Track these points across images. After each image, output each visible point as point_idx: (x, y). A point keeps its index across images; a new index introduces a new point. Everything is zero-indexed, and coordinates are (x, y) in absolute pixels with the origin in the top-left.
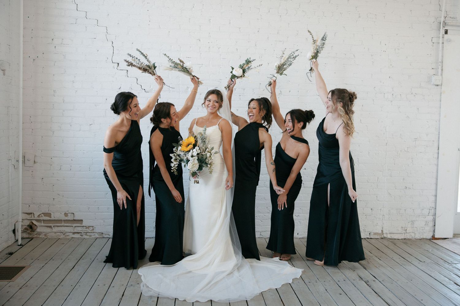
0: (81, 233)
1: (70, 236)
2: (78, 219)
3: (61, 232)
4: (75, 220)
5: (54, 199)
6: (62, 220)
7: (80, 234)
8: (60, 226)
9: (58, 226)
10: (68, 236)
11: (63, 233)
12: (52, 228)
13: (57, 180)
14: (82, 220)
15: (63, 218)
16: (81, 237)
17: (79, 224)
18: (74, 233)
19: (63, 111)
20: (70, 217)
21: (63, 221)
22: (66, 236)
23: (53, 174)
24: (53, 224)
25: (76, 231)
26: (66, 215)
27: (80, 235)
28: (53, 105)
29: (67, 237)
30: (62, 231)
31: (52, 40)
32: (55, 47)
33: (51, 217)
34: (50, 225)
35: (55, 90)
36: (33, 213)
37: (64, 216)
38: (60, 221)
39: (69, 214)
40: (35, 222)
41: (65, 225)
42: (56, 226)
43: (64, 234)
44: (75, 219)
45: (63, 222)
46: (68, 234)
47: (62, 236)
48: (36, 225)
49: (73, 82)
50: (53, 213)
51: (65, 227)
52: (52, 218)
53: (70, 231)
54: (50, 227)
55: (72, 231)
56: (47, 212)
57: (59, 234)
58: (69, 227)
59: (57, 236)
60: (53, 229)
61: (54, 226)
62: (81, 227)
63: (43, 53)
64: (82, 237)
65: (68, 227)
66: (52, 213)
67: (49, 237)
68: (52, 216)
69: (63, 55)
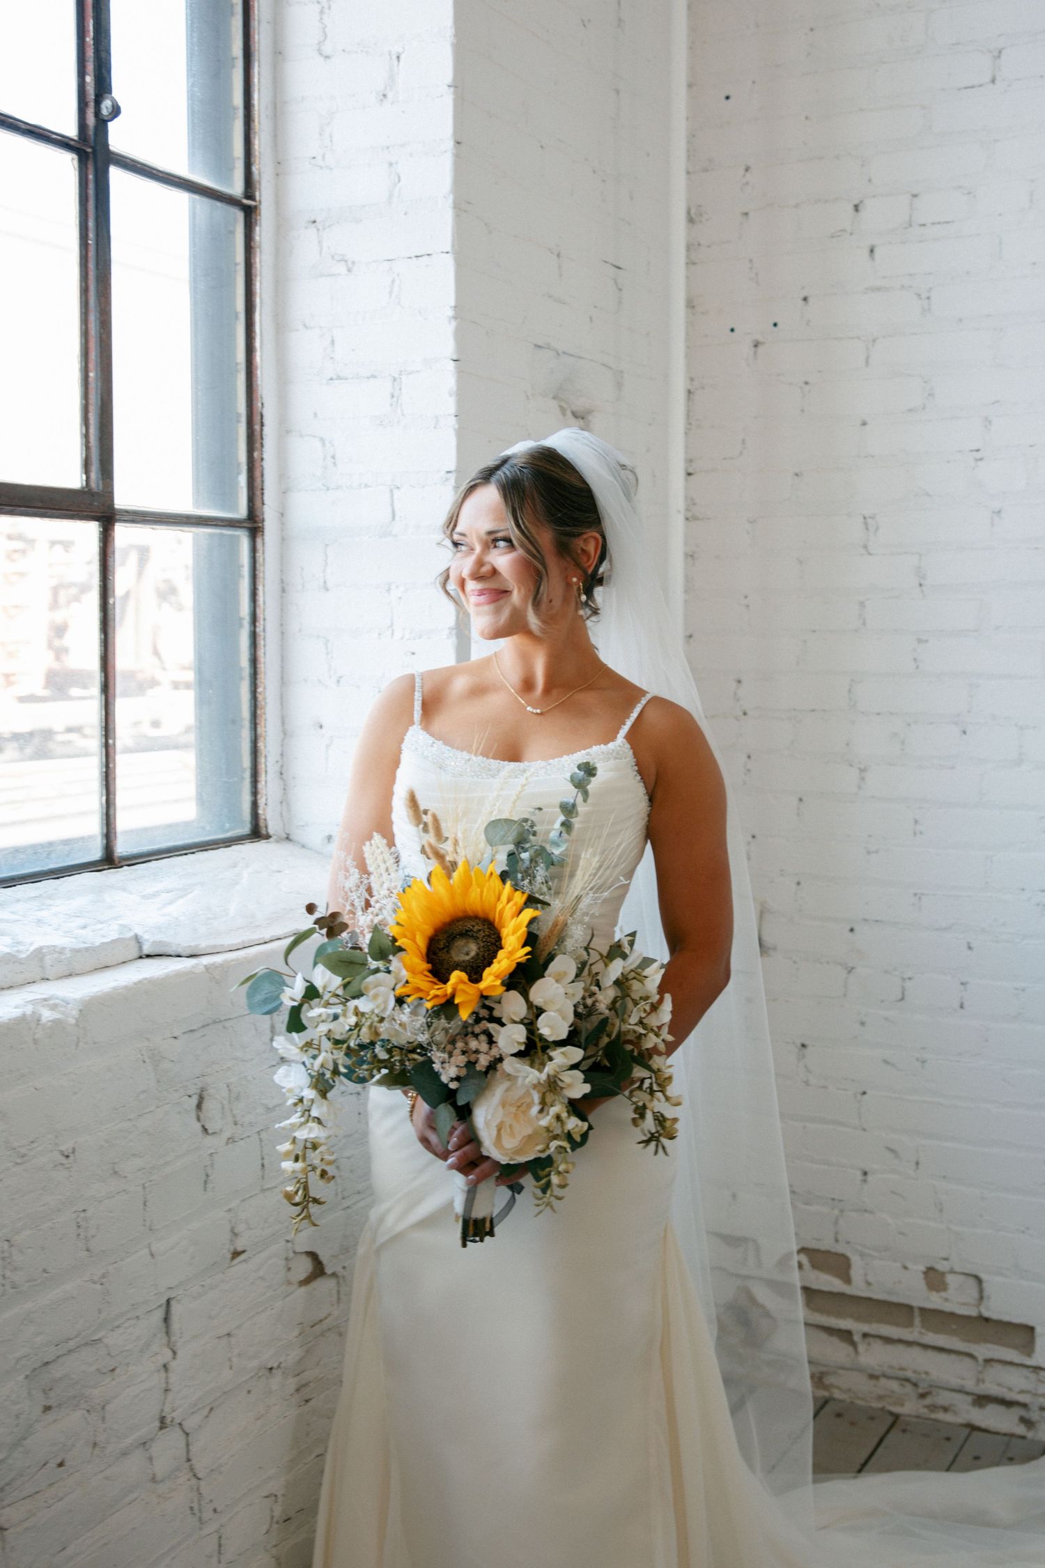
0: (1024, 1406)
1: (955, 1413)
2: (1006, 1318)
3: (907, 1380)
4: (987, 1320)
5: (865, 1174)
6: (909, 1308)
7: (1017, 1412)
8: (900, 1341)
9: (888, 1340)
10: (946, 1409)
11: (915, 1385)
12: (854, 1344)
13: (886, 1062)
14: (1031, 1329)
15: (918, 1295)
16: (1021, 1430)
17: (1015, 1347)
18: (982, 1400)
19: (919, 641)
20: (957, 1299)
21: (917, 1313)
22: (933, 1408)
23: (863, 1024)
24: (858, 1319)
25: (991, 1389)
26: (935, 1279)
27: (1016, 1420)
28: (862, 604)
29: (941, 1416)
30: (909, 1374)
31: (856, 208)
32: (872, 251)
33: (847, 1280)
34: (844, 1324)
35: (872, 518)
36: (755, 1241)
37: (921, 1283)
38: (900, 1312)
39: (950, 1279)
40: (764, 1296)
41: (932, 1338)
42: (880, 1337)
43: (923, 1396)
44: (986, 1314)
45: (917, 1321)
46: (943, 1398)
47: (910, 1407)
48: (767, 1314)
49: (978, 455)
50: (862, 1255)
51: (931, 1354)
52: (857, 1288)
53: (955, 1382)
54: (846, 1335)
55: (970, 1385)
56: (827, 1244)
57: (894, 1385)
58: (953, 1357)
59: (880, 1398)
60: (861, 1348)
61: (865, 1335)
62: (1025, 1372)
63: (805, 299)
64: (1030, 1435)
65: (943, 1356)
66: (856, 1261)
67: (837, 1394)
68: (856, 1273)
69: (919, 295)
